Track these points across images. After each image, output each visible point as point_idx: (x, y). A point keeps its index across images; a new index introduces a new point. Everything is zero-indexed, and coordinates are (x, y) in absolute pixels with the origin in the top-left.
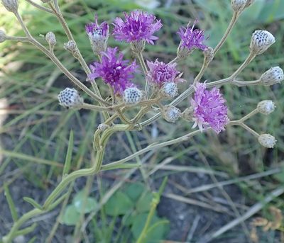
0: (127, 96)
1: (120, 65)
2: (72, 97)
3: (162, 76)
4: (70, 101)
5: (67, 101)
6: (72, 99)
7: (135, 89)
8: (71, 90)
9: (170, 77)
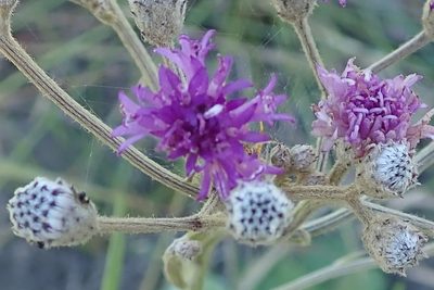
0: (238, 215)
1: (220, 101)
2: (53, 212)
3: (368, 123)
4: (46, 226)
5: (38, 226)
6: (53, 220)
7: (269, 190)
8: (52, 186)
9: (392, 126)
